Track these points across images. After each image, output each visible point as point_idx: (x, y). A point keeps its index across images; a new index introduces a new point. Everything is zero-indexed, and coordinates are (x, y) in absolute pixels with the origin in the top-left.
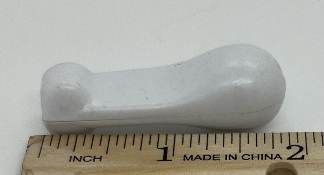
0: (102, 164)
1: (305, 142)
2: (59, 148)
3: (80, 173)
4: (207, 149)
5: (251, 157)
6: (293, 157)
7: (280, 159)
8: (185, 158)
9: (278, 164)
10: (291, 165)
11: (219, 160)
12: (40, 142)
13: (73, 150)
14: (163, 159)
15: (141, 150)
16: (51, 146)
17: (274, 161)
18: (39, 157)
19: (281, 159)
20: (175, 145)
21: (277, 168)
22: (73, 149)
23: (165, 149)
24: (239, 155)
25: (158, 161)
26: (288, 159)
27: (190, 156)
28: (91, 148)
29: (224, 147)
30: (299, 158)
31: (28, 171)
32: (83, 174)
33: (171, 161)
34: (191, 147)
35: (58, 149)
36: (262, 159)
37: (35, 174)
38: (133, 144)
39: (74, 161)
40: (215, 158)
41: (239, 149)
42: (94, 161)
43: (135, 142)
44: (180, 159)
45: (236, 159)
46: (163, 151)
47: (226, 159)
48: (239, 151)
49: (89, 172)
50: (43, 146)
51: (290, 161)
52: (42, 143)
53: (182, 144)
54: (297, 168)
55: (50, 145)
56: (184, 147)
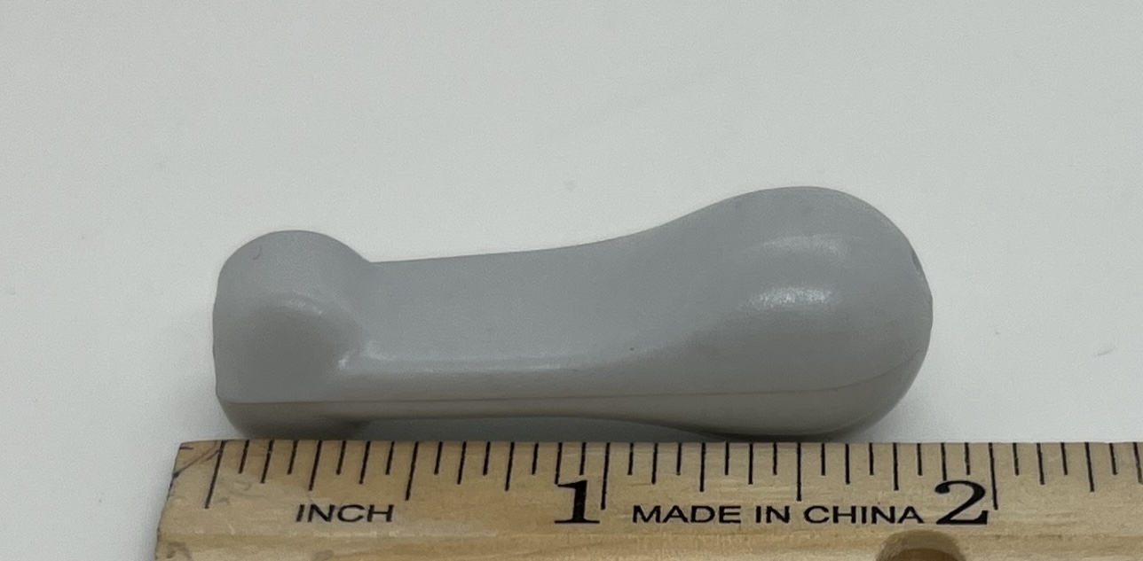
0: (394, 531)
1: (990, 473)
2: (266, 481)
3: (329, 554)
4: (702, 490)
5: (830, 514)
6: (955, 518)
7: (915, 521)
8: (639, 516)
9: (911, 536)
10: (949, 541)
11: (739, 522)
12: (209, 461)
13: (308, 488)
14: (574, 516)
15: (507, 488)
16: (244, 473)
17: (898, 528)
18: (207, 507)
19: (920, 521)
20: (609, 474)
21: (907, 547)
22: (308, 482)
23: (580, 488)
24: (797, 509)
25: (557, 522)
26: (940, 522)
27: (652, 509)
28: (361, 482)
29: (751, 482)
30: (973, 518)
31: (175, 549)
32: (338, 557)
33: (597, 522)
34: (654, 481)
35: (263, 481)
36: (864, 521)
37: (194, 555)
38: (485, 472)
39: (310, 519)
40: (726, 518)
41: (796, 489)
42: (369, 519)
43: (489, 466)
44: (623, 516)
45: (786, 519)
46: (572, 491)
47: (758, 520)
48: (795, 496)
49: (354, 551)
50: (219, 471)
51: (947, 529)
52: (215, 462)
53: (630, 473)
54: (967, 549)
55: (241, 470)
56: (635, 482)
